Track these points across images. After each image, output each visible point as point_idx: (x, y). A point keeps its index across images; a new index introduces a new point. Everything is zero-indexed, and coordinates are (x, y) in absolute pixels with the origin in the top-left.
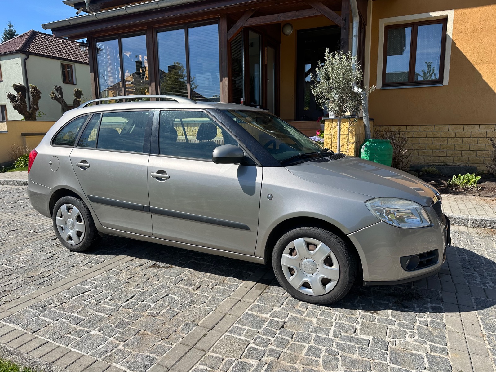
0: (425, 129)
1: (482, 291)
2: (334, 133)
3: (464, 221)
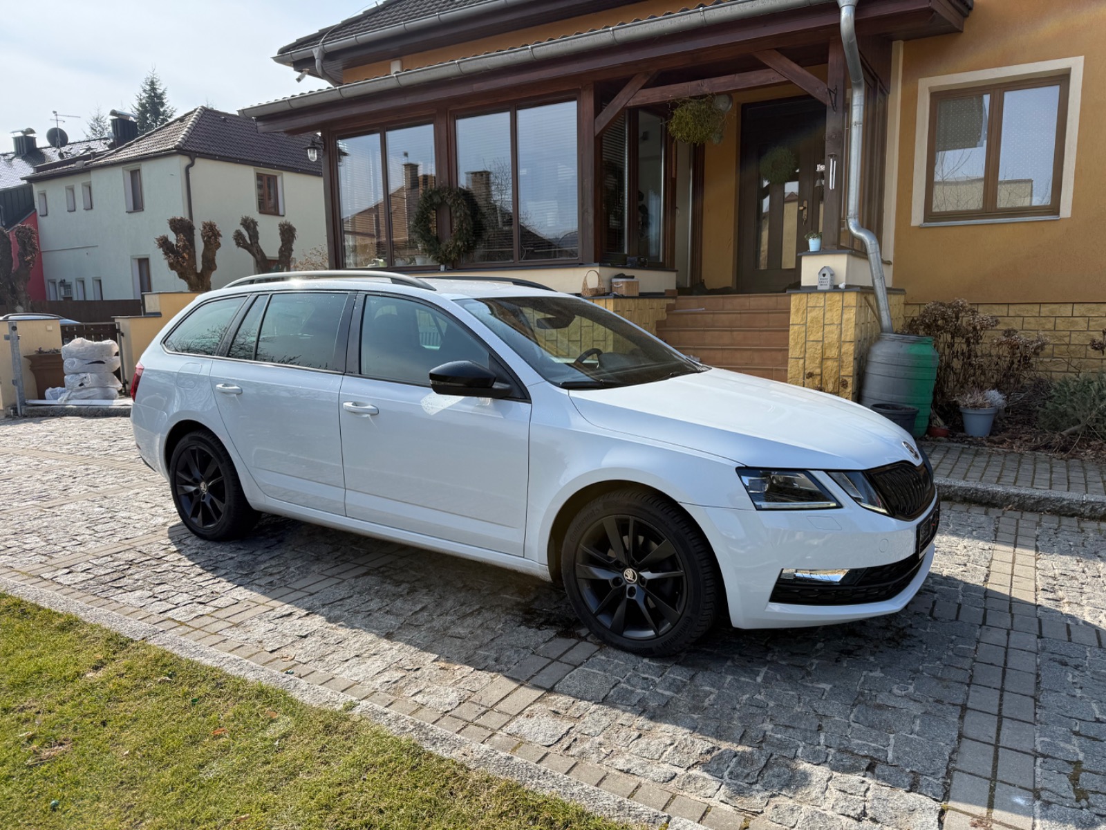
0: (1019, 313)
1: (1065, 629)
2: (812, 322)
3: (1072, 506)
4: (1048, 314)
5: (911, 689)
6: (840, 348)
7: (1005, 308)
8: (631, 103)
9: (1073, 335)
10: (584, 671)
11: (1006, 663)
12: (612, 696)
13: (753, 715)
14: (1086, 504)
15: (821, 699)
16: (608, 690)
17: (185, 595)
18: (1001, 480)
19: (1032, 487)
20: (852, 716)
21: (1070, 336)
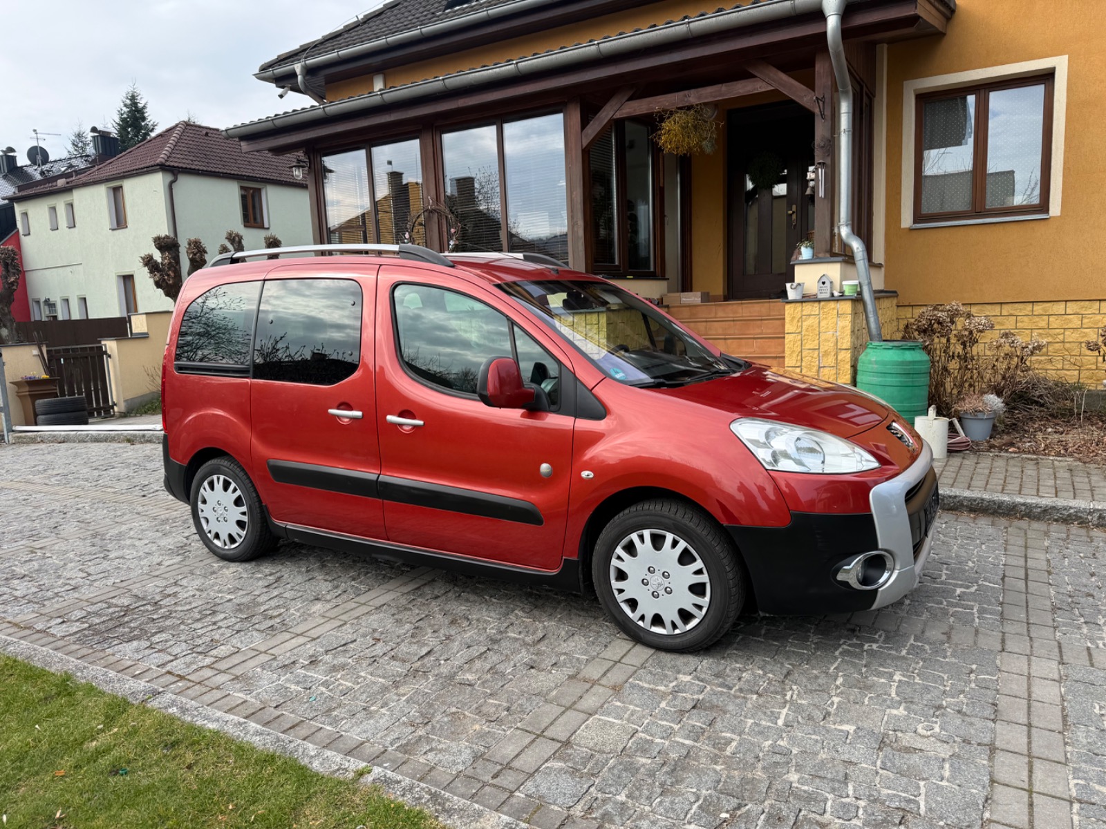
0: (1012, 312)
1: (1085, 653)
2: (807, 329)
3: (1079, 514)
4: (1041, 312)
5: (937, 729)
6: (837, 355)
7: (998, 308)
8: (618, 116)
9: (1067, 333)
10: (599, 720)
11: (1029, 696)
12: (631, 747)
13: (776, 764)
14: (1094, 512)
15: (845, 743)
16: (626, 740)
17: (184, 645)
18: (1006, 488)
19: (1038, 495)
20: (879, 763)
21: (1064, 333)
